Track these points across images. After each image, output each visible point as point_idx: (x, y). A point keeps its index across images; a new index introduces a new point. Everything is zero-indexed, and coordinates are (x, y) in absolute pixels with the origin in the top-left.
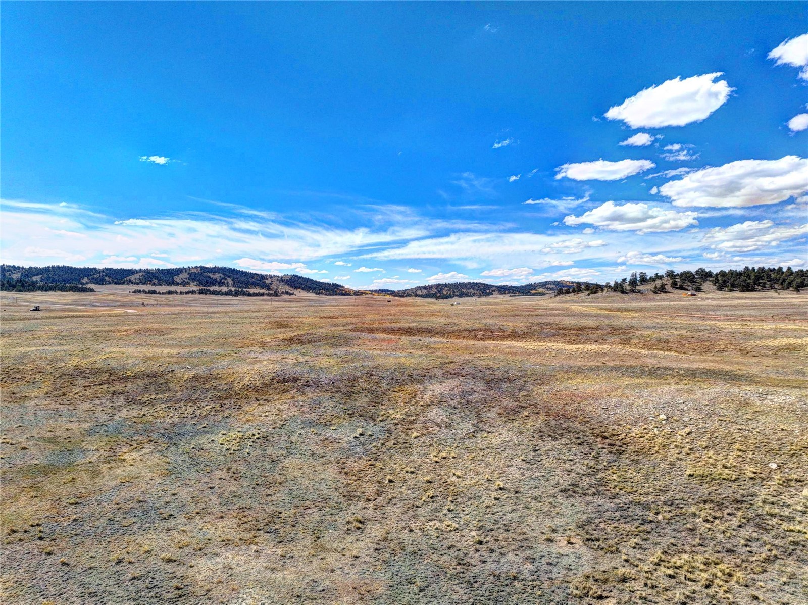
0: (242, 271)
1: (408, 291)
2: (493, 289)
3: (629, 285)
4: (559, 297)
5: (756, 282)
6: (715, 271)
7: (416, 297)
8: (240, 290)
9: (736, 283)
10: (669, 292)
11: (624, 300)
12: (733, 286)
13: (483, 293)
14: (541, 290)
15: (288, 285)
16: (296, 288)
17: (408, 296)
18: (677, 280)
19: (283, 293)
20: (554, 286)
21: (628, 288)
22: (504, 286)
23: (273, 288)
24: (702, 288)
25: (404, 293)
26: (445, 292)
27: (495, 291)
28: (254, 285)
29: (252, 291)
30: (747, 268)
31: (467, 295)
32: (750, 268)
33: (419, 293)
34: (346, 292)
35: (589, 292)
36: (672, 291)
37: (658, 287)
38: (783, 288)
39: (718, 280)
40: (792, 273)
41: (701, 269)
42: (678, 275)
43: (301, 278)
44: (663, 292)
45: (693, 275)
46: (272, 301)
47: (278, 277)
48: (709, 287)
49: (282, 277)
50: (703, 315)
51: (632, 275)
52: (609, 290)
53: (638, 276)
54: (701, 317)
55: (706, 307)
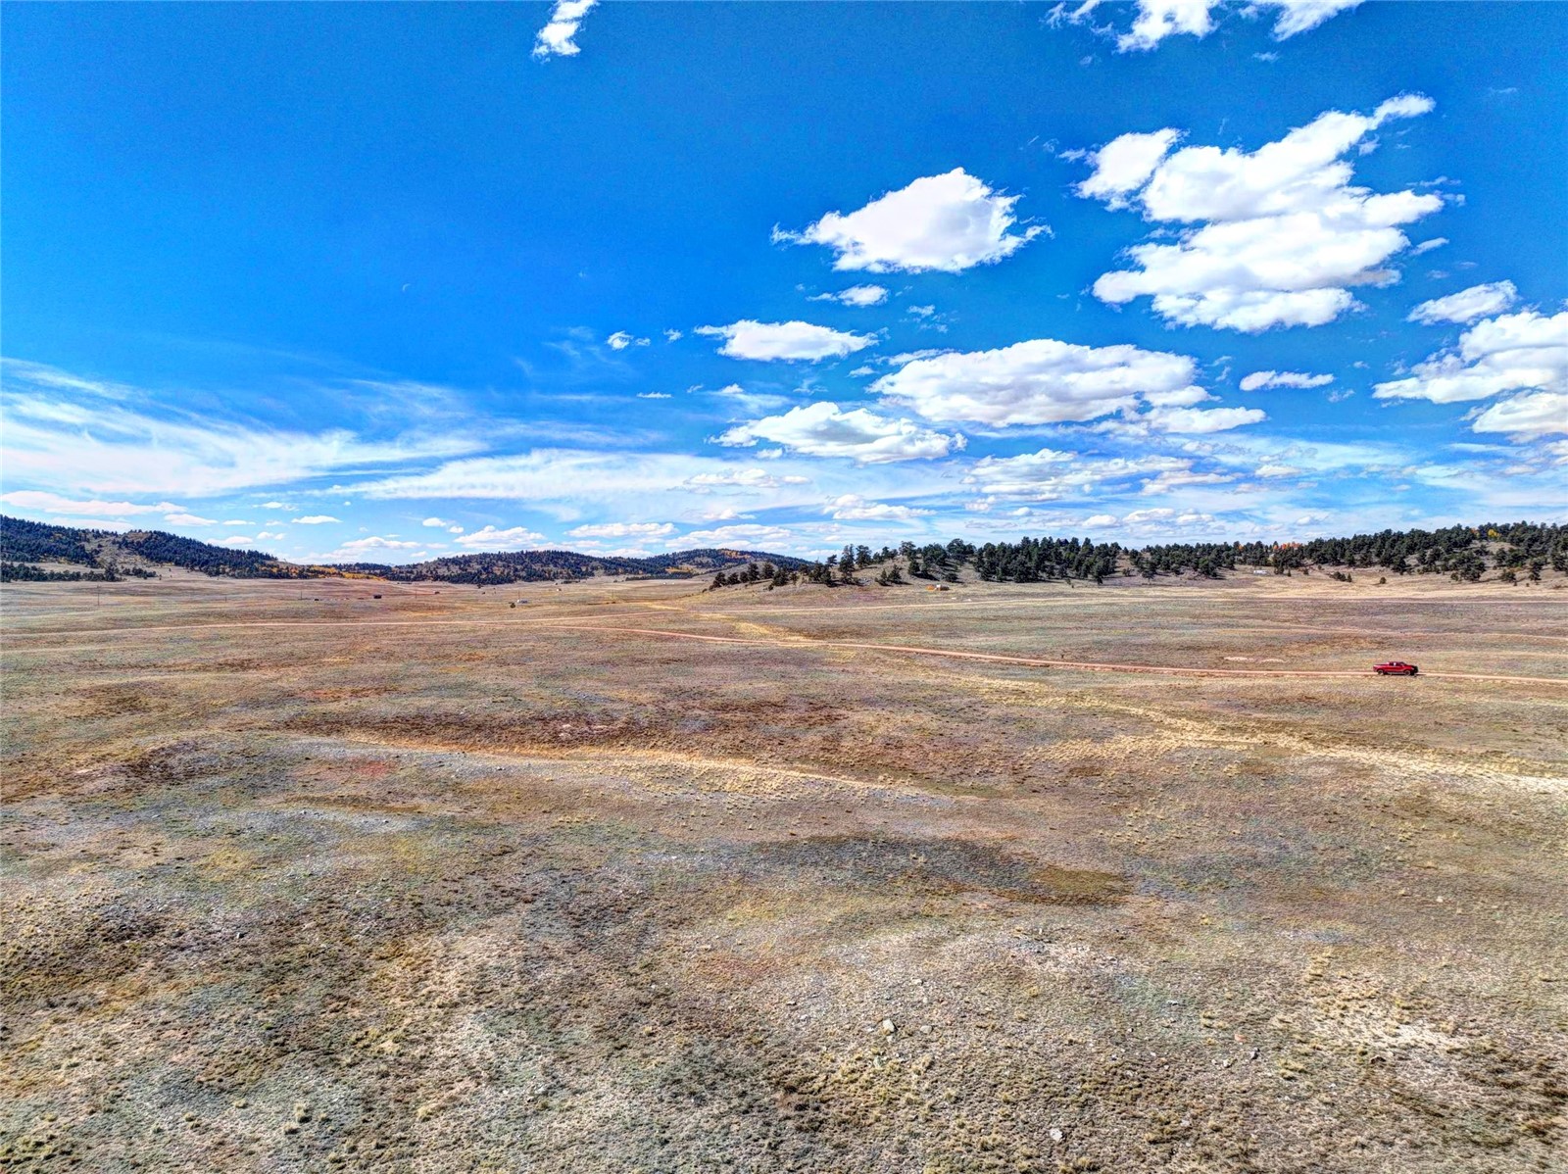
0: (22, 522)
1: (420, 568)
2: (594, 564)
3: (840, 570)
4: (717, 589)
5: (1040, 566)
6: (979, 544)
7: (435, 580)
8: (16, 564)
9: (1010, 566)
10: (906, 584)
11: (832, 598)
12: (1006, 572)
13: (574, 572)
14: (686, 567)
15: (141, 553)
16: (160, 560)
17: (420, 577)
18: (918, 560)
19: (127, 573)
20: (710, 560)
21: (839, 575)
22: (615, 558)
23: (103, 561)
24: (959, 575)
25: (412, 572)
26: (497, 571)
27: (597, 569)
28: (53, 553)
29: (48, 567)
30: (1026, 540)
31: (541, 577)
32: (1032, 539)
33: (443, 571)
34: (280, 570)
35: (771, 581)
36: (911, 581)
37: (888, 574)
38: (1078, 577)
39: (983, 561)
40: (1091, 549)
41: (956, 540)
42: (920, 549)
43: (173, 538)
44: (896, 583)
45: (944, 552)
46: (99, 591)
47: (116, 535)
48: (969, 575)
49: (125, 536)
50: (958, 651)
51: (846, 549)
52: (807, 578)
53: (855, 552)
54: (955, 657)
55: (965, 621)
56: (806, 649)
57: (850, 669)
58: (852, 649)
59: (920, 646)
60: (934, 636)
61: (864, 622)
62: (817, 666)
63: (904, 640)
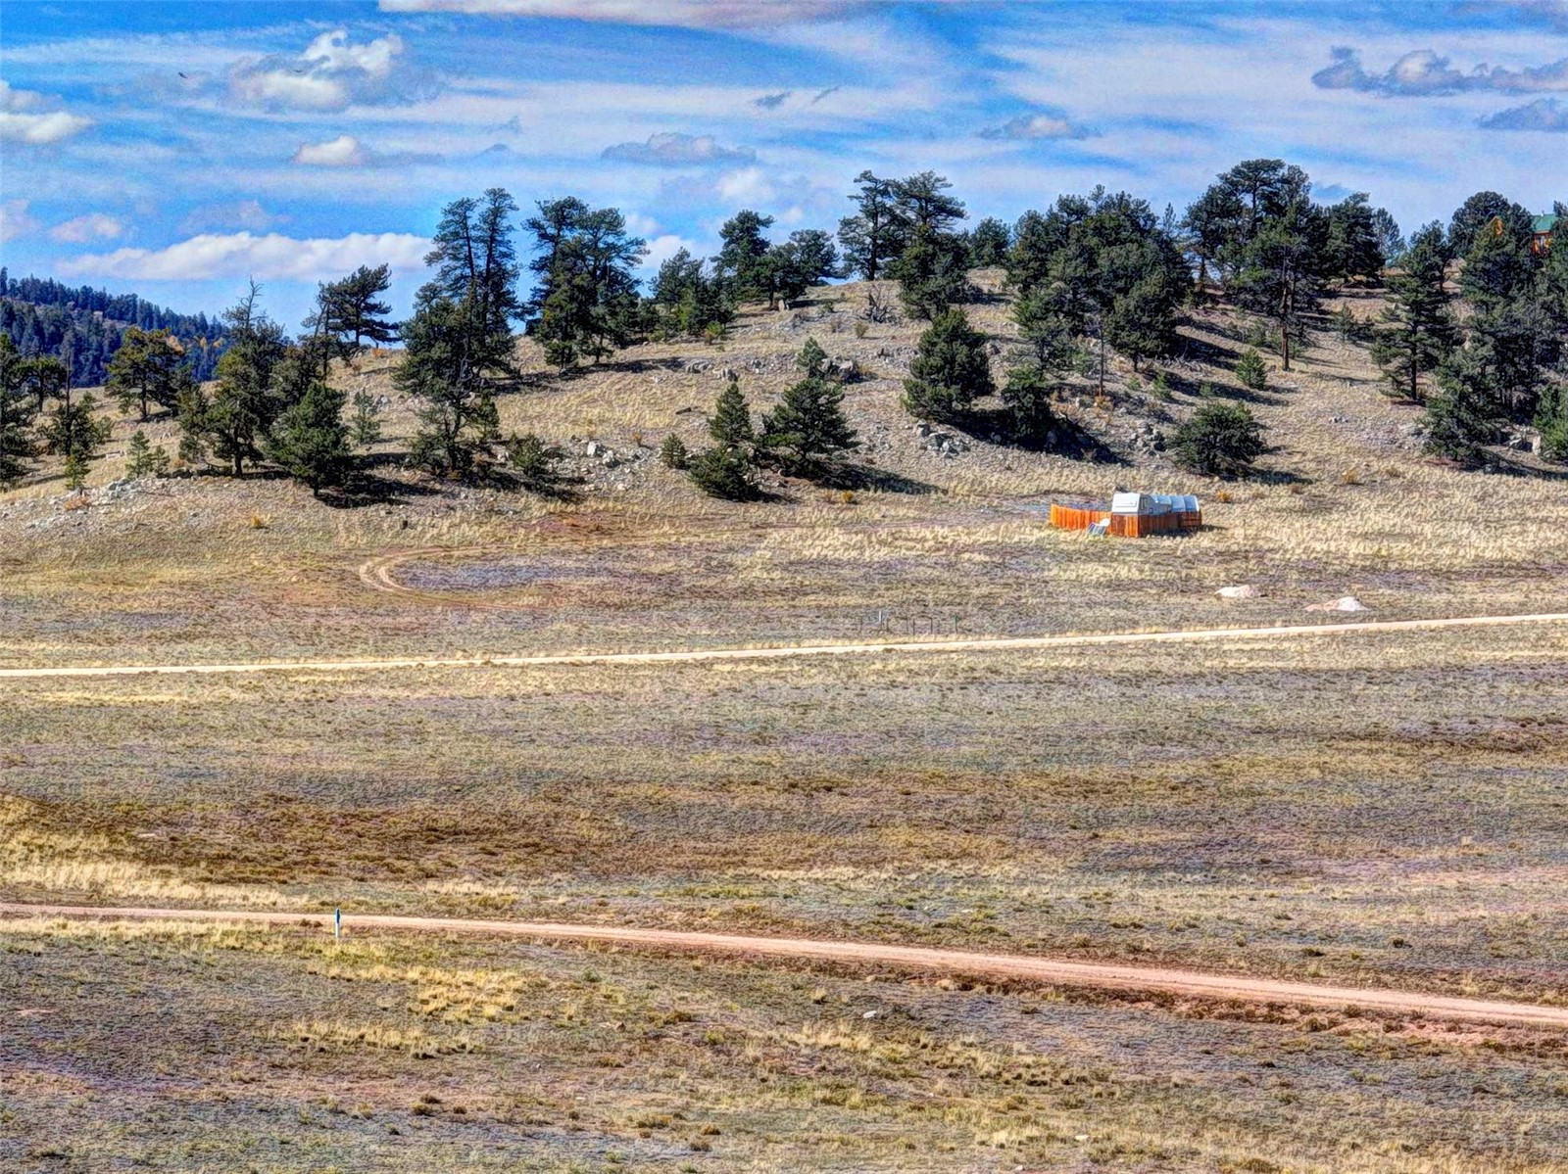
3: (412, 379)
10: (891, 483)
18: (981, 319)
24: (1273, 422)
39: (1446, 335)
41: (1253, 175)
44: (818, 474)
50: (1263, 966)
51: (456, 232)
52: (167, 439)
53: (525, 249)
54: (1238, 1011)
55: (1308, 754)
56: (151, 956)
57: (477, 1095)
58: (493, 953)
59: (985, 934)
60: (1092, 866)
61: (587, 761)
62: (227, 1079)
63: (870, 885)
